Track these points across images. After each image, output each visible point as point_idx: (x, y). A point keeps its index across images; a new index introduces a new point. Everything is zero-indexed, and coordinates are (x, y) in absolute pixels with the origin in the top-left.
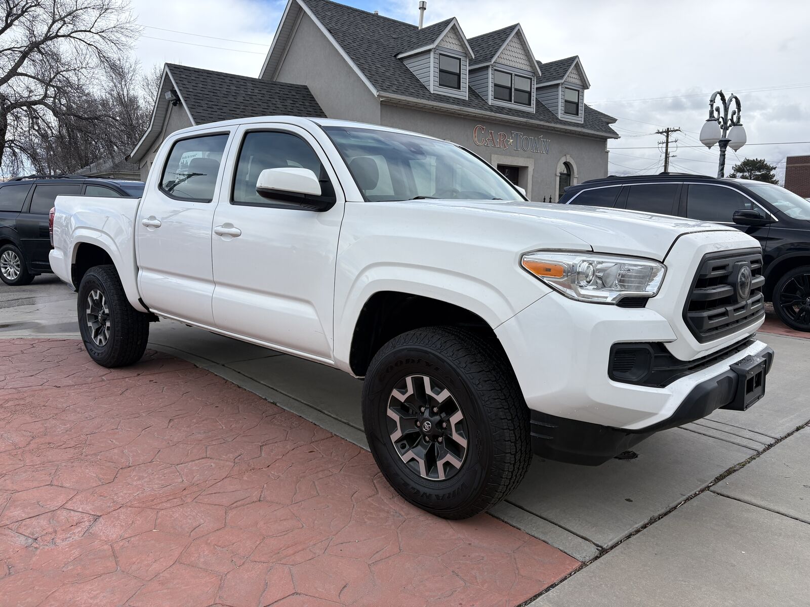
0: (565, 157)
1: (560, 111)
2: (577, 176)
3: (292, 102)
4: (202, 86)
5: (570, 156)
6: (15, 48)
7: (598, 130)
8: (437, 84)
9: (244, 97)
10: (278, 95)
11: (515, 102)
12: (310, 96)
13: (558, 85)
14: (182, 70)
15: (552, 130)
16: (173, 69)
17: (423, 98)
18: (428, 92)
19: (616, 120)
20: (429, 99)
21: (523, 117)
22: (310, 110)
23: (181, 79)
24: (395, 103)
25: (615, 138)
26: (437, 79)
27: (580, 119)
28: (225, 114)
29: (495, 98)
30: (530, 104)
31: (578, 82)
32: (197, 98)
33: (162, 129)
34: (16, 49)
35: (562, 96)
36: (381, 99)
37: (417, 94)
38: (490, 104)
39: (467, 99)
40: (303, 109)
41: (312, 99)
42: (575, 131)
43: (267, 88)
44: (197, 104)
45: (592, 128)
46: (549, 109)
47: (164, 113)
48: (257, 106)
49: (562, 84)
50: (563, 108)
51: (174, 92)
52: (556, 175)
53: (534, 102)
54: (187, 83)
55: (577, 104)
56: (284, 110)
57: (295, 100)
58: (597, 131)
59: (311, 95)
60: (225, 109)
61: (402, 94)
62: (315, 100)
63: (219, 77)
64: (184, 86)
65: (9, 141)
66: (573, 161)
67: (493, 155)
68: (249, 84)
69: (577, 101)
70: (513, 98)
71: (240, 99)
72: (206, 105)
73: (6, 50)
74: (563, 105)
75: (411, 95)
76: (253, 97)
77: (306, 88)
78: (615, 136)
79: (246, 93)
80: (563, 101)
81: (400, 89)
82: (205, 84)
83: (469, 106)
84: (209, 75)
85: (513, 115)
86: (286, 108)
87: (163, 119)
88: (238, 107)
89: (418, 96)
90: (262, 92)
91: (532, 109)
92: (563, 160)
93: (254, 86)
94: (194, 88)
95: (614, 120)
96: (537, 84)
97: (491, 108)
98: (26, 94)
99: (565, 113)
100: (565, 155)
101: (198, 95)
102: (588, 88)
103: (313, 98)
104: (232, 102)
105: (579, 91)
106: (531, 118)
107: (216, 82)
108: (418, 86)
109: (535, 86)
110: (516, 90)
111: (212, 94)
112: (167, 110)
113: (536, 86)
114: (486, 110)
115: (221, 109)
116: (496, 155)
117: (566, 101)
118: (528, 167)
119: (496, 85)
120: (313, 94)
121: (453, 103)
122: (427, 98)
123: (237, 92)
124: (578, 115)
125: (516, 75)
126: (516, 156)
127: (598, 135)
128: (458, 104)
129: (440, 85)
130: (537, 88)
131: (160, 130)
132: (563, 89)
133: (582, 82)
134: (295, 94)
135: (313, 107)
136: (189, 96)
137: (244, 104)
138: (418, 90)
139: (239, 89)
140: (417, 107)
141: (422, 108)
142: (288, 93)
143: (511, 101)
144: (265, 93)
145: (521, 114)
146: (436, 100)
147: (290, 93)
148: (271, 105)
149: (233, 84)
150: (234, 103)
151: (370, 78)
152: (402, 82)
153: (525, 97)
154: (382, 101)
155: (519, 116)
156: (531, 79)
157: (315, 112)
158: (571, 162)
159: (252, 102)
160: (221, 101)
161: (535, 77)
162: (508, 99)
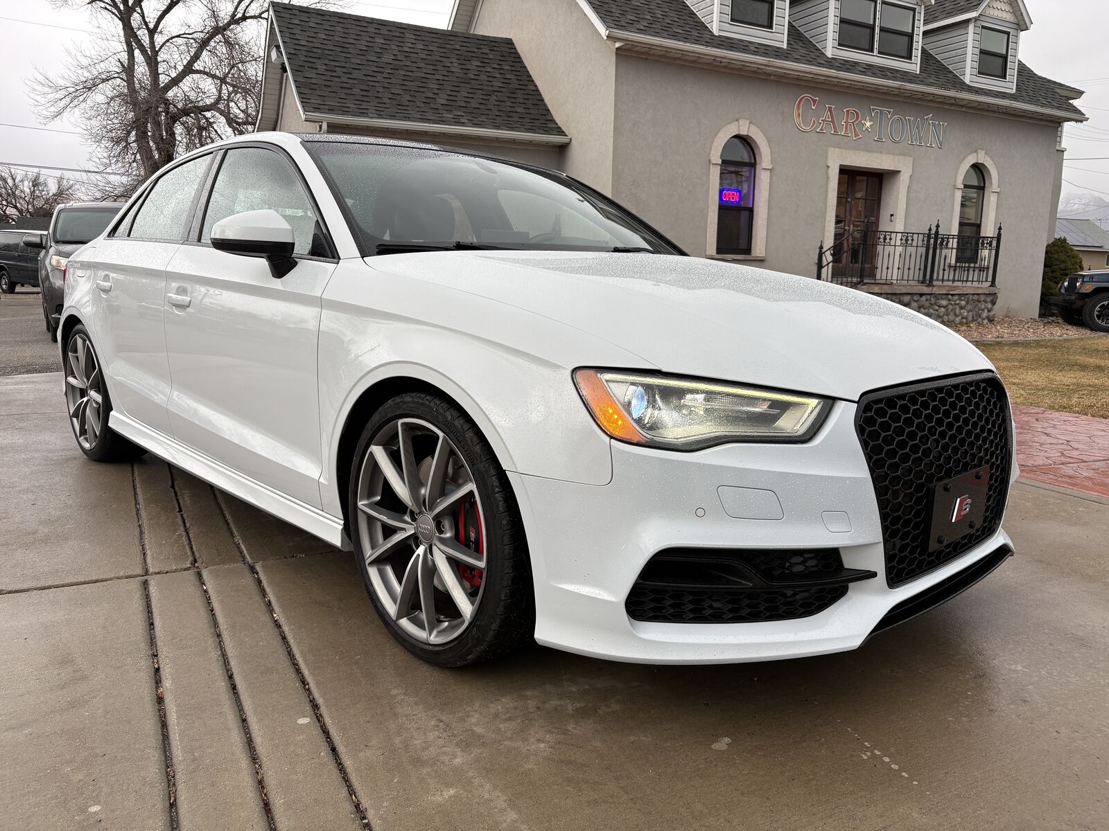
0: (975, 154)
1: (968, 71)
2: (998, 190)
3: (479, 64)
4: (324, 37)
5: (986, 153)
6: (186, 34)
7: (1043, 105)
8: (727, 19)
9: (394, 55)
10: (458, 52)
11: (879, 53)
12: (514, 55)
13: (967, 21)
14: (297, 13)
15: (952, 104)
16: (281, 10)
17: (697, 42)
18: (710, 34)
19: (1082, 93)
20: (707, 44)
21: (895, 78)
22: (508, 76)
23: (291, 26)
24: (643, 53)
25: (1077, 121)
26: (728, 10)
27: (1009, 85)
28: (355, 82)
29: (839, 45)
30: (909, 56)
31: (1009, 17)
32: (311, 54)
33: (278, 115)
34: (189, 36)
35: (971, 41)
36: (616, 44)
37: (686, 36)
38: (830, 56)
39: (785, 47)
40: (498, 76)
41: (518, 60)
42: (998, 106)
43: (437, 40)
44: (307, 65)
45: (1032, 101)
46: (950, 67)
47: (278, 87)
48: (415, 69)
49: (976, 19)
50: (976, 65)
51: (278, 49)
52: (955, 187)
53: (917, 54)
54: (299, 32)
55: (1005, 58)
56: (462, 76)
57: (486, 61)
59: (517, 53)
60: (356, 74)
61: (657, 34)
62: (522, 62)
63: (358, 23)
64: (292, 36)
66: (991, 162)
67: (831, 149)
68: (407, 35)
69: (1004, 53)
70: (876, 46)
71: (388, 58)
72: (324, 67)
74: (977, 58)
75: (674, 36)
76: (412, 55)
77: (509, 42)
78: (1079, 117)
79: (400, 49)
80: (977, 51)
81: (654, 26)
82: (330, 33)
83: (787, 58)
84: (341, 20)
85: (875, 75)
86: (466, 74)
88: (381, 70)
89: (686, 39)
90: (431, 48)
91: (914, 66)
92: (971, 160)
93: (419, 38)
94: (310, 39)
95: (1079, 93)
96: (926, 23)
97: (831, 63)
98: (193, 95)
99: (979, 73)
100: (976, 152)
101: (315, 50)
102: (1027, 29)
103: (519, 57)
104: (370, 63)
105: (1008, 33)
106: (910, 81)
107: (351, 31)
108: (690, 22)
109: (921, 28)
110: (882, 30)
111: (340, 49)
112: (282, 83)
113: (922, 29)
114: (820, 65)
115: (351, 74)
116: (837, 150)
117: (982, 52)
118: (900, 171)
119: (843, 21)
120: (519, 51)
121: (755, 53)
122: (705, 44)
123: (385, 47)
124: (1005, 77)
125: (884, 2)
126: (877, 152)
127: (1043, 114)
128: (766, 54)
129: (732, 20)
130: (925, 33)
131: (275, 116)
132: (979, 31)
133: (1016, 17)
134: (488, 51)
135: (516, 73)
136: (297, 52)
137: (392, 66)
138: (689, 30)
139: (389, 42)
140: (686, 61)
141: (695, 62)
142: (476, 50)
143: (872, 51)
144: (435, 49)
145: (889, 74)
146: (722, 47)
147: (480, 51)
148: (440, 68)
149: (380, 36)
150: (375, 64)
151: (599, 7)
152: (661, 17)
153: (900, 43)
154: (617, 49)
155: (885, 77)
156: (914, 10)
157: (518, 80)
158: (986, 165)
159: (408, 63)
160: (353, 60)
161: (923, 7)
162: (866, 47)
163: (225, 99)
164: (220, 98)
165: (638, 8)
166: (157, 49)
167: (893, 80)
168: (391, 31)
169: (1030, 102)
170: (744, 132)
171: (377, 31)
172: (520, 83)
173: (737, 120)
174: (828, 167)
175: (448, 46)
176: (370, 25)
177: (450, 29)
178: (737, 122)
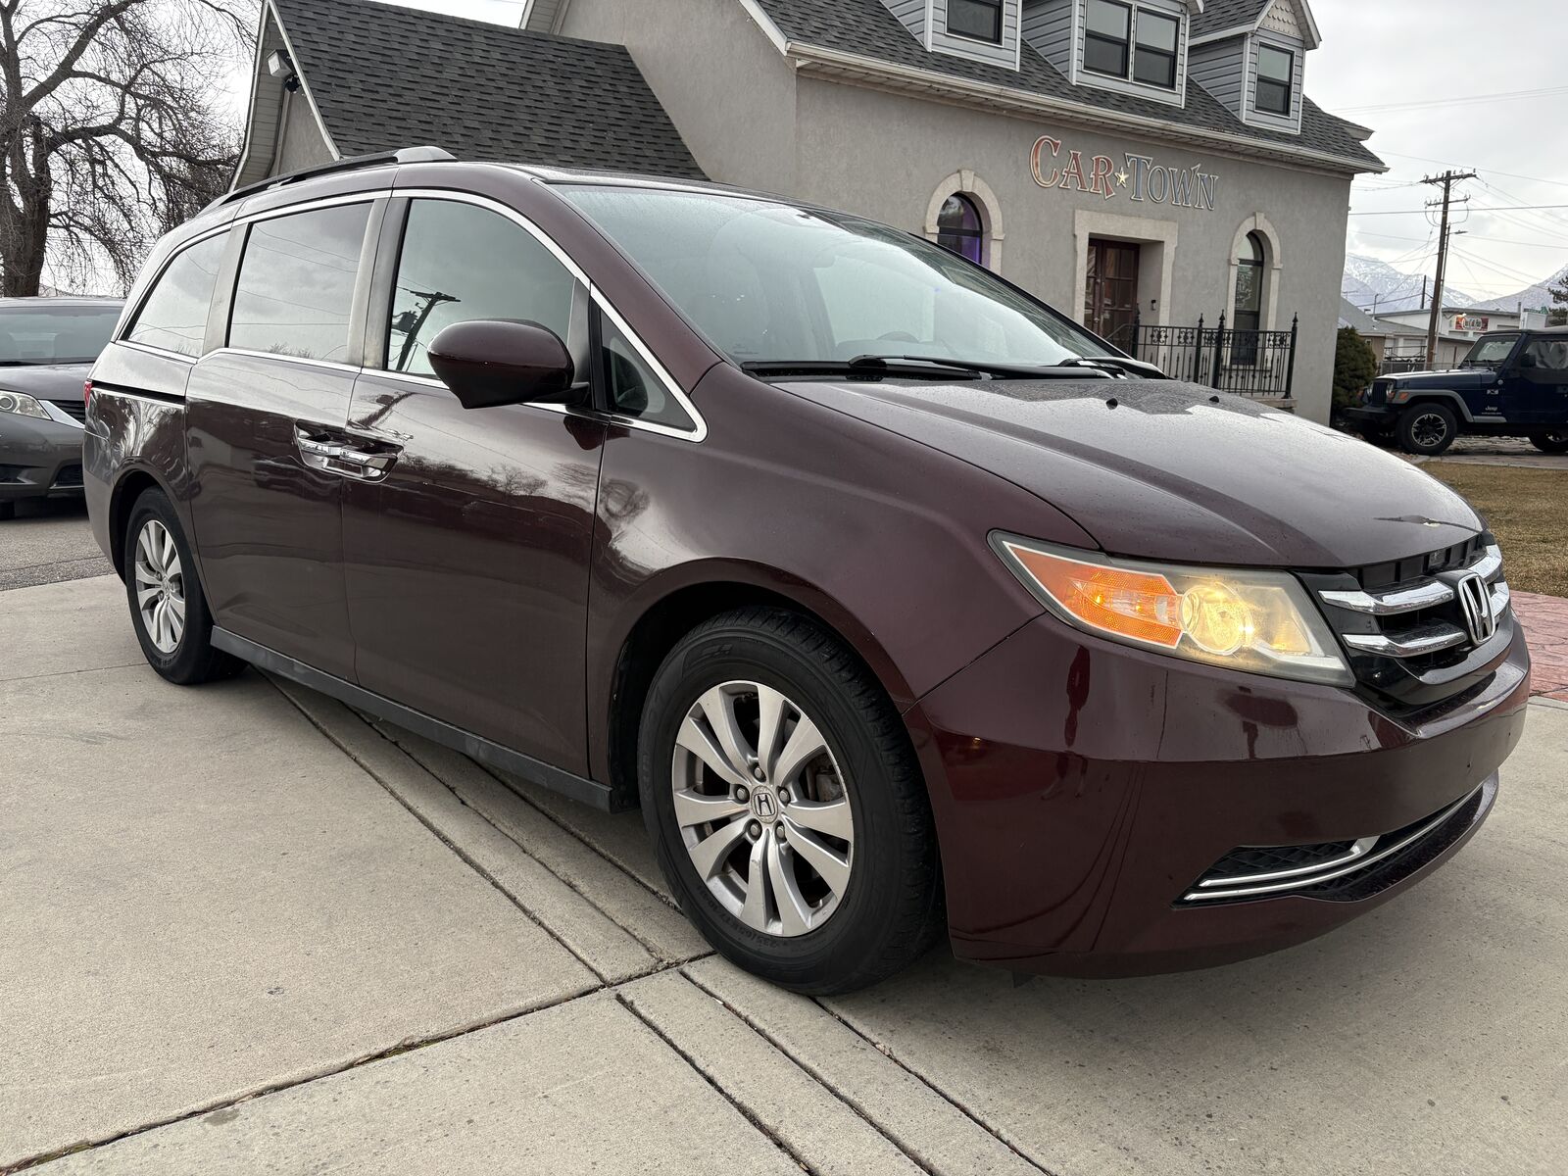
0: (1252, 219)
1: (1244, 104)
2: (1280, 266)
3: (585, 84)
4: (354, 39)
5: (1265, 217)
6: (62, 16)
7: (1335, 152)
8: (943, 28)
9: (460, 68)
10: (551, 66)
11: (1136, 79)
12: (632, 71)
13: (1242, 37)
15: (1224, 151)
17: (906, 61)
18: (921, 49)
19: (1372, 132)
20: (920, 64)
21: (1156, 115)
22: (627, 103)
23: (302, 21)
24: (834, 72)
25: (1375, 172)
26: (944, 17)
27: (1292, 125)
28: (408, 108)
29: (1086, 67)
30: (1171, 85)
31: (1292, 31)
32: (337, 66)
33: (275, 154)
34: (66, 20)
35: (1251, 63)
36: (799, 64)
37: (891, 53)
38: (1074, 83)
39: (1018, 70)
40: (612, 101)
41: (637, 79)
42: (1282, 153)
43: (522, 47)
44: (334, 81)
45: (1321, 145)
46: (1217, 98)
48: (494, 91)
49: (1253, 35)
50: (1253, 97)
51: (283, 54)
52: (1229, 263)
53: (1181, 80)
54: (316, 31)
55: (1288, 87)
56: (563, 101)
57: (593, 79)
58: (1334, 153)
59: (634, 68)
60: (408, 96)
61: (853, 49)
62: (643, 81)
63: (401, 18)
65: (61, 214)
66: (1272, 229)
67: (1078, 212)
68: (477, 39)
69: (1287, 80)
70: (1131, 69)
71: (450, 73)
72: (360, 85)
73: (42, 21)
74: (1253, 87)
75: (876, 52)
76: (486, 68)
77: (621, 51)
78: (1376, 165)
79: (469, 59)
80: (1254, 78)
81: (847, 37)
82: (363, 33)
83: (1022, 86)
84: (375, 13)
85: (1132, 110)
86: (567, 98)
87: (274, 127)
88: (445, 91)
89: (892, 57)
90: (511, 58)
91: (1177, 98)
92: (1248, 226)
93: (492, 42)
94: (334, 42)
95: (1368, 133)
96: (1192, 35)
97: (1078, 93)
98: (79, 112)
99: (1257, 108)
100: (1254, 215)
101: (343, 59)
102: (1315, 47)
103: (639, 75)
104: (427, 80)
105: (1292, 54)
106: (1176, 119)
108: (892, 32)
109: (1186, 42)
110: (1139, 47)
111: (380, 58)
112: (281, 107)
113: (1188, 42)
114: (1065, 96)
115: (400, 96)
116: (1086, 212)
117: (1261, 79)
118: (1163, 242)
119: (1090, 35)
120: (638, 66)
121: (982, 78)
122: (916, 63)
123: (447, 55)
124: (1288, 113)
125: (1140, 9)
126: (1135, 216)
127: (1334, 163)
128: (995, 80)
129: (949, 30)
130: (1190, 51)
132: (1256, 49)
133: (1301, 31)
134: (594, 65)
135: (635, 98)
136: (317, 62)
137: (458, 86)
138: (892, 43)
139: (451, 49)
140: (890, 87)
141: (902, 89)
142: (577, 63)
143: (1125, 76)
144: (518, 60)
145: (1149, 109)
146: (939, 68)
147: (582, 64)
148: (529, 89)
149: (436, 38)
150: (435, 81)
151: (771, 8)
152: (853, 23)
153: (1161, 66)
154: (799, 69)
155: (1145, 113)
156: (1177, 20)
157: (641, 108)
158: (1266, 232)
159: (483, 82)
160: (402, 75)
161: (1188, 16)
162: (1119, 71)
163: (131, 118)
164: (122, 116)
165: (822, 10)
166: (16, 38)
167: (1155, 118)
168: (451, 31)
169: (1318, 147)
170: (967, 189)
171: (430, 31)
172: (645, 112)
173: (959, 171)
174: (1075, 236)
175: (537, 56)
176: (420, 22)
177: (523, 27)
178: (958, 175)
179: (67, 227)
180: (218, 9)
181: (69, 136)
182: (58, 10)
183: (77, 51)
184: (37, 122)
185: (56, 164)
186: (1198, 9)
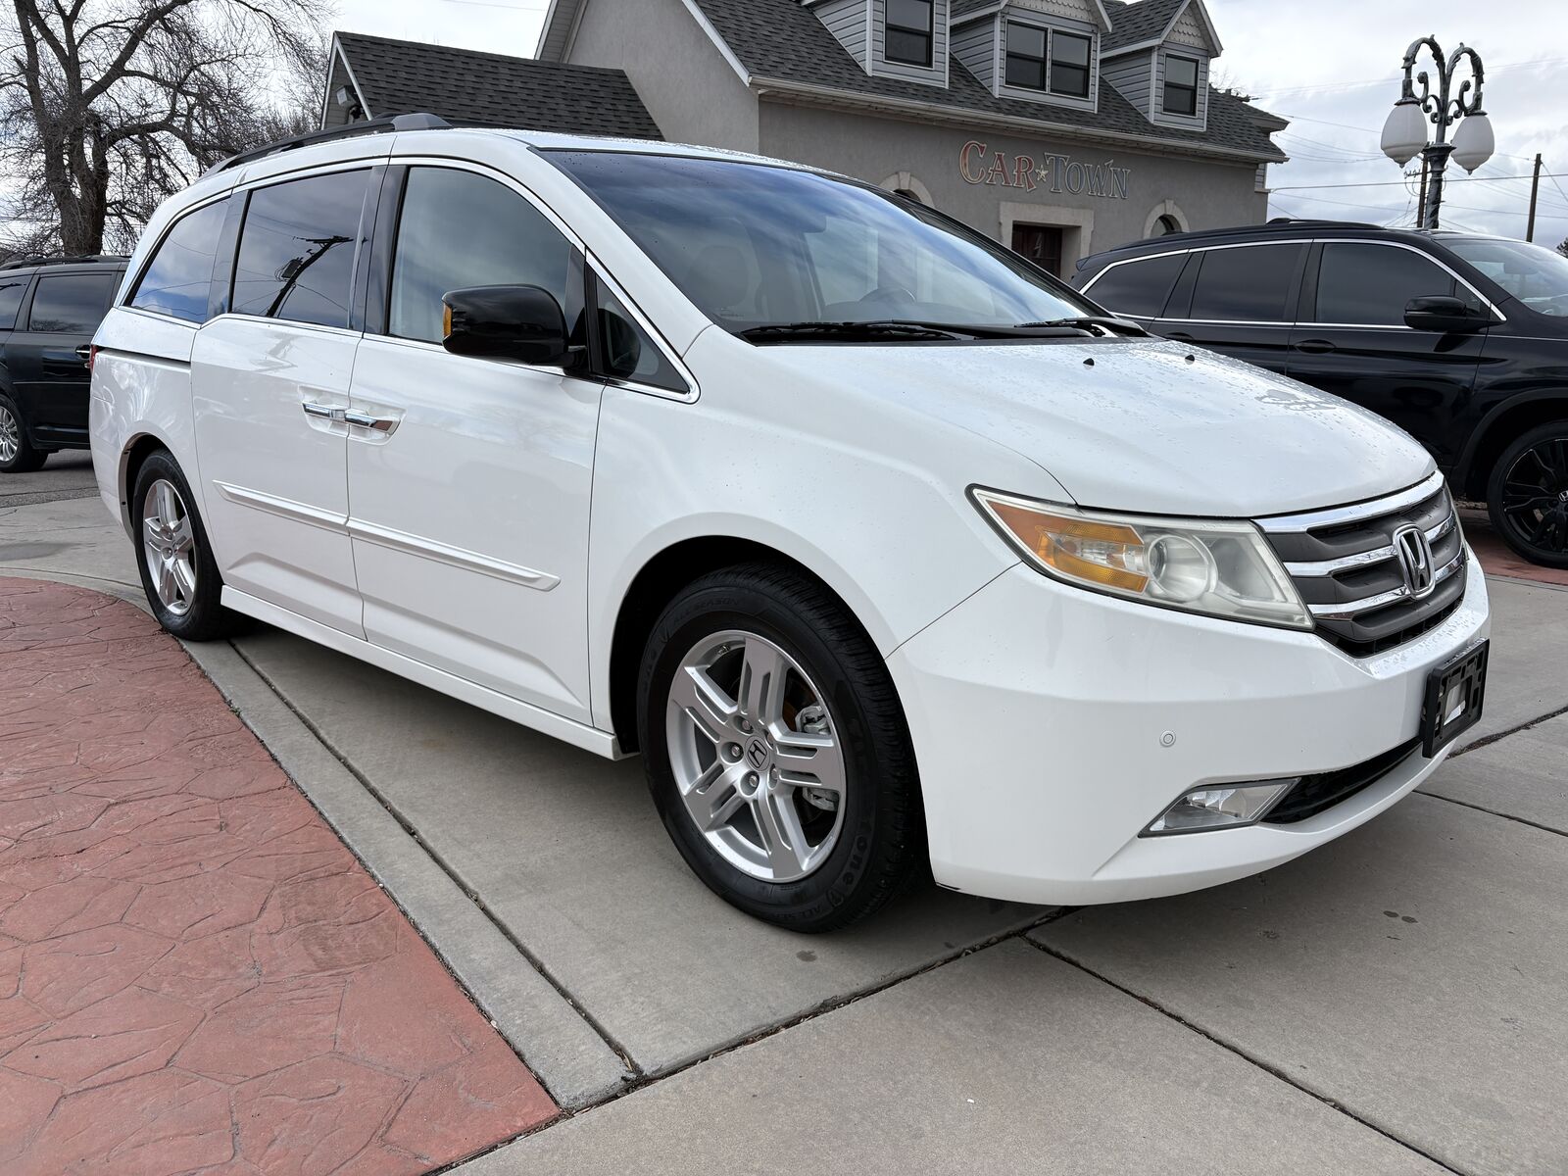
0: (1163, 205)
1: (1152, 108)
3: (590, 105)
4: (405, 76)
5: (1175, 203)
6: (115, 22)
7: (1238, 146)
8: (881, 56)
9: (490, 96)
10: (563, 90)
11: (1052, 90)
12: (629, 92)
13: (1150, 50)
14: (368, 45)
15: (1133, 148)
16: (350, 42)
17: (849, 86)
18: (861, 74)
19: (1287, 123)
20: (861, 88)
21: (1069, 121)
22: (625, 119)
23: (365, 63)
24: (790, 99)
25: (1276, 162)
26: (881, 47)
27: (1199, 123)
29: (1007, 83)
30: (1085, 94)
31: (1197, 42)
32: (395, 99)
34: (120, 25)
35: (1155, 72)
36: (760, 92)
37: (837, 79)
38: (997, 96)
39: (947, 87)
40: (613, 119)
41: (633, 98)
42: (1186, 149)
43: (538, 76)
45: (1225, 140)
46: (1130, 102)
48: (516, 114)
49: (1160, 47)
50: (1161, 101)
51: (350, 89)
53: (1094, 89)
54: (376, 71)
55: (1193, 91)
56: (572, 120)
57: (597, 100)
58: (1236, 147)
59: (631, 89)
61: (804, 79)
62: (638, 100)
63: (442, 56)
64: (369, 77)
65: (115, 203)
66: (1182, 214)
67: (1003, 204)
68: (502, 70)
69: (1193, 84)
70: (1048, 82)
73: (99, 27)
74: (1161, 93)
75: (823, 80)
76: (510, 95)
77: (621, 75)
78: (1279, 157)
79: (496, 88)
80: (1162, 85)
81: (800, 68)
82: (413, 71)
83: (949, 101)
84: (422, 53)
85: (1047, 118)
86: (576, 118)
89: (837, 84)
90: (530, 86)
91: (1091, 104)
92: (1159, 211)
93: (514, 73)
94: (390, 80)
95: (1281, 124)
96: (1103, 51)
97: (999, 105)
98: (135, 110)
99: (1165, 110)
100: (1164, 201)
101: (398, 94)
102: (1217, 55)
103: (635, 95)
104: (464, 108)
105: (1197, 62)
106: (1087, 124)
107: (436, 67)
108: (840, 61)
109: (1098, 56)
110: (1054, 63)
111: (426, 91)
113: (1100, 56)
114: (987, 108)
116: (1010, 204)
117: (1168, 85)
118: (1080, 227)
119: (1010, 55)
120: (634, 87)
121: (914, 96)
122: (859, 88)
123: (477, 86)
124: (1194, 113)
125: (1055, 32)
126: (1054, 205)
127: (1237, 156)
128: (925, 98)
129: (887, 58)
130: (1102, 61)
132: (1163, 60)
133: (1205, 42)
134: (598, 88)
135: (632, 114)
136: (378, 97)
137: (489, 111)
138: (839, 70)
139: (482, 80)
140: (837, 106)
141: (846, 108)
142: (584, 87)
143: (1044, 89)
144: (536, 87)
145: (1064, 116)
146: (877, 91)
147: (588, 87)
148: (545, 111)
149: (470, 72)
150: (470, 109)
151: (737, 47)
152: (806, 55)
153: (1075, 78)
154: (760, 95)
155: (1059, 119)
156: (1089, 39)
157: (637, 124)
158: (1176, 217)
159: (508, 107)
160: (444, 105)
161: (1099, 35)
162: (1038, 84)
163: (182, 115)
164: (173, 113)
165: (780, 45)
166: (77, 41)
167: (1068, 124)
168: (481, 65)
169: (1222, 143)
170: (905, 187)
171: (465, 66)
172: (640, 127)
173: (897, 173)
174: (1000, 224)
175: (551, 83)
176: (456, 58)
177: (538, 58)
178: (896, 176)
179: (120, 215)
180: (255, 10)
181: (125, 132)
182: (113, 16)
183: (128, 52)
184: (97, 120)
185: (113, 158)
186: (1107, 28)
